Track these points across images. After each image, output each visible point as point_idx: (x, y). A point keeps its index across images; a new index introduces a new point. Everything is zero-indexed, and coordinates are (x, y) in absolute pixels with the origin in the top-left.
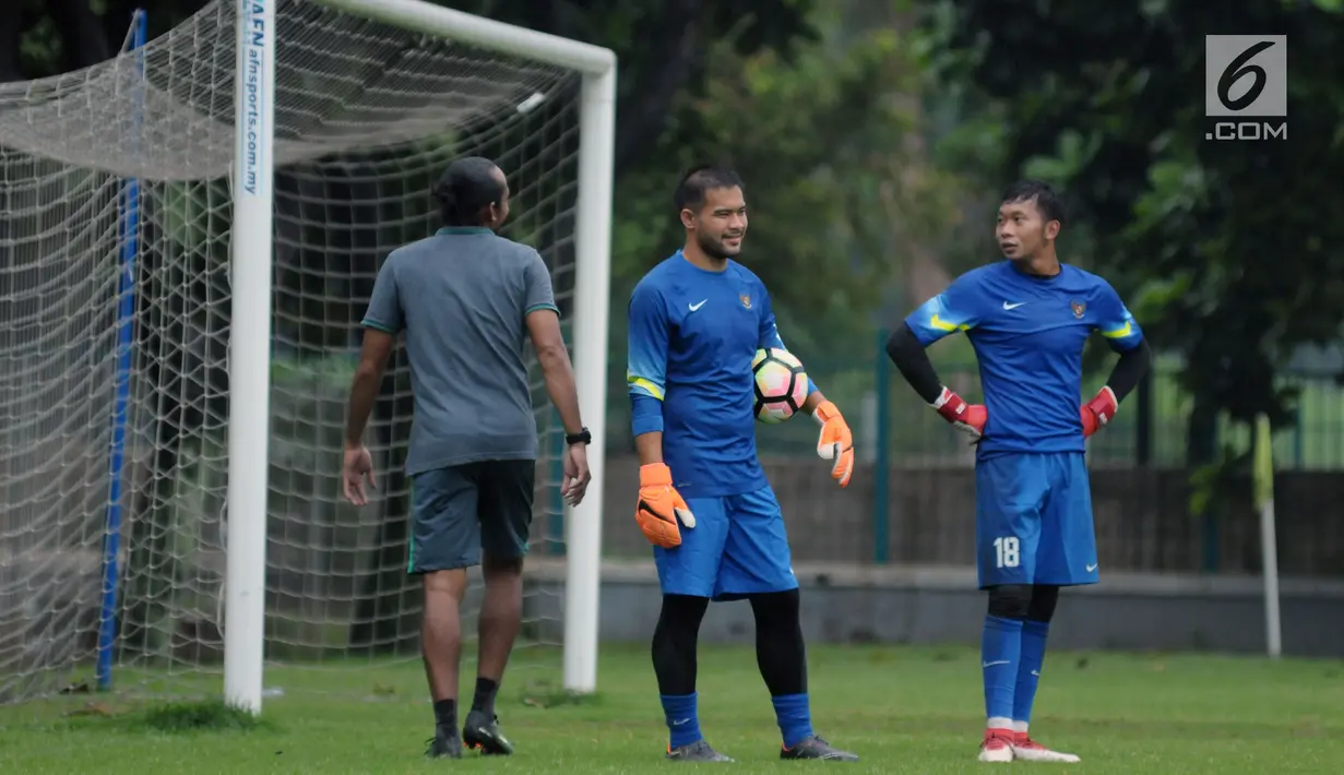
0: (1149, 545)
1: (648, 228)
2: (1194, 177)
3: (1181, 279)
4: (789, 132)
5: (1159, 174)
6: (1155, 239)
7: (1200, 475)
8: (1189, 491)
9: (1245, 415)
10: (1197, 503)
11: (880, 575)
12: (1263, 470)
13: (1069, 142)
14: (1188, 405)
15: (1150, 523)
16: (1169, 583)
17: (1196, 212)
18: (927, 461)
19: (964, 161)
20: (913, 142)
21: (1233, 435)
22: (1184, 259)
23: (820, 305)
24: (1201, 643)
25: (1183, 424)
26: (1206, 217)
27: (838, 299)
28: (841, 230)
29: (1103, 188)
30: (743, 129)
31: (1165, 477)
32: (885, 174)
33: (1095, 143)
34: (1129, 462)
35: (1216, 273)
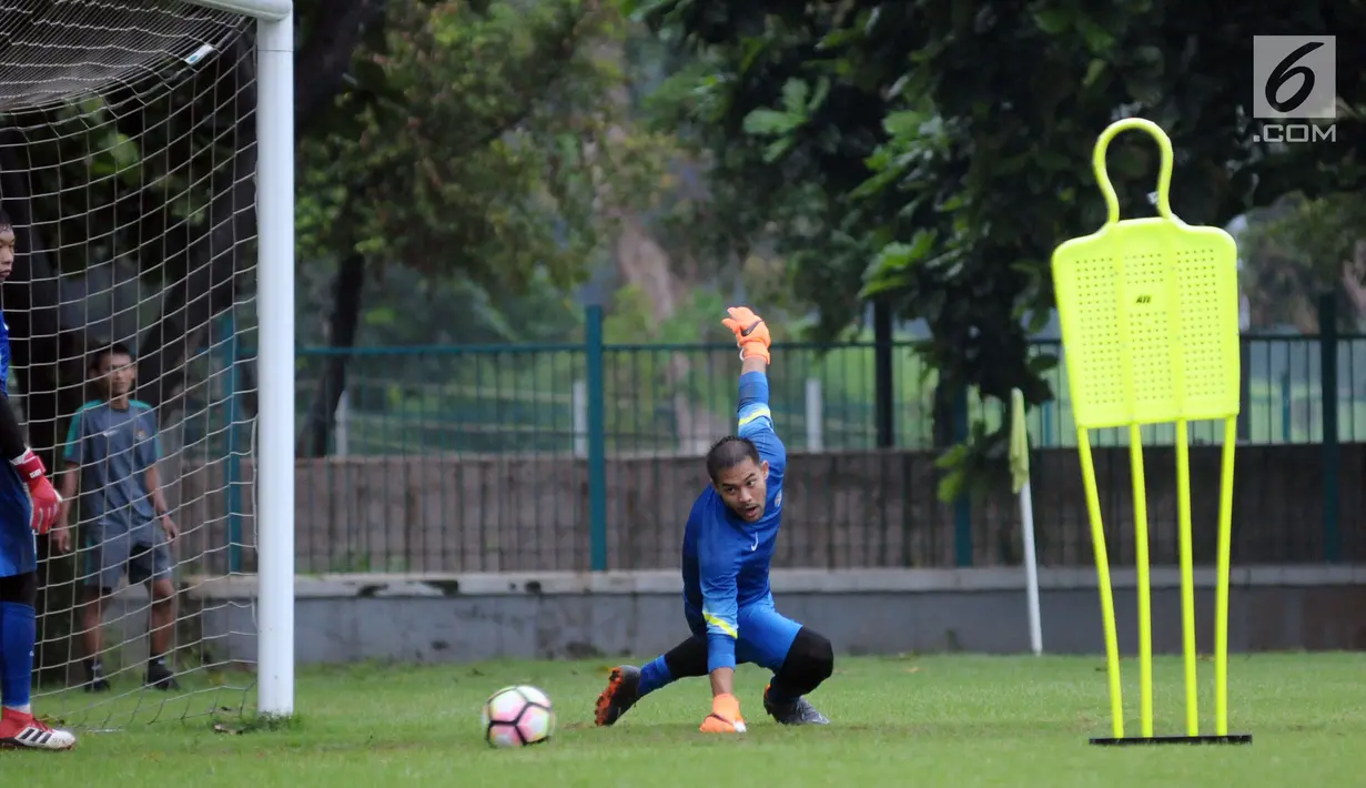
0: (895, 535)
1: (327, 203)
2: (934, 126)
3: (922, 239)
4: (480, 89)
5: (893, 123)
6: (893, 196)
7: (950, 457)
8: (937, 475)
9: (997, 388)
10: (946, 489)
11: (598, 581)
12: (1019, 450)
13: (794, 90)
14: (933, 379)
15: (895, 511)
16: (919, 578)
17: (936, 166)
18: (647, 454)
19: (678, 117)
20: (619, 96)
21: (983, 411)
22: (925, 218)
23: (521, 280)
24: (955, 643)
25: (927, 401)
26: (949, 169)
27: (541, 274)
28: (543, 198)
29: (832, 142)
30: (429, 88)
31: (909, 459)
32: (588, 133)
33: (822, 92)
34: (871, 444)
35: (960, 231)
